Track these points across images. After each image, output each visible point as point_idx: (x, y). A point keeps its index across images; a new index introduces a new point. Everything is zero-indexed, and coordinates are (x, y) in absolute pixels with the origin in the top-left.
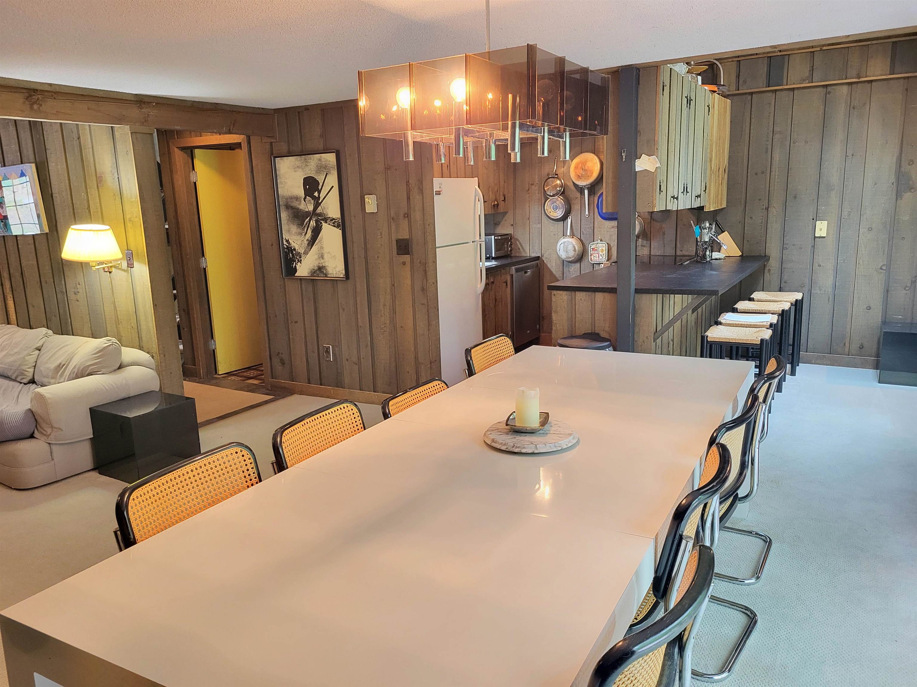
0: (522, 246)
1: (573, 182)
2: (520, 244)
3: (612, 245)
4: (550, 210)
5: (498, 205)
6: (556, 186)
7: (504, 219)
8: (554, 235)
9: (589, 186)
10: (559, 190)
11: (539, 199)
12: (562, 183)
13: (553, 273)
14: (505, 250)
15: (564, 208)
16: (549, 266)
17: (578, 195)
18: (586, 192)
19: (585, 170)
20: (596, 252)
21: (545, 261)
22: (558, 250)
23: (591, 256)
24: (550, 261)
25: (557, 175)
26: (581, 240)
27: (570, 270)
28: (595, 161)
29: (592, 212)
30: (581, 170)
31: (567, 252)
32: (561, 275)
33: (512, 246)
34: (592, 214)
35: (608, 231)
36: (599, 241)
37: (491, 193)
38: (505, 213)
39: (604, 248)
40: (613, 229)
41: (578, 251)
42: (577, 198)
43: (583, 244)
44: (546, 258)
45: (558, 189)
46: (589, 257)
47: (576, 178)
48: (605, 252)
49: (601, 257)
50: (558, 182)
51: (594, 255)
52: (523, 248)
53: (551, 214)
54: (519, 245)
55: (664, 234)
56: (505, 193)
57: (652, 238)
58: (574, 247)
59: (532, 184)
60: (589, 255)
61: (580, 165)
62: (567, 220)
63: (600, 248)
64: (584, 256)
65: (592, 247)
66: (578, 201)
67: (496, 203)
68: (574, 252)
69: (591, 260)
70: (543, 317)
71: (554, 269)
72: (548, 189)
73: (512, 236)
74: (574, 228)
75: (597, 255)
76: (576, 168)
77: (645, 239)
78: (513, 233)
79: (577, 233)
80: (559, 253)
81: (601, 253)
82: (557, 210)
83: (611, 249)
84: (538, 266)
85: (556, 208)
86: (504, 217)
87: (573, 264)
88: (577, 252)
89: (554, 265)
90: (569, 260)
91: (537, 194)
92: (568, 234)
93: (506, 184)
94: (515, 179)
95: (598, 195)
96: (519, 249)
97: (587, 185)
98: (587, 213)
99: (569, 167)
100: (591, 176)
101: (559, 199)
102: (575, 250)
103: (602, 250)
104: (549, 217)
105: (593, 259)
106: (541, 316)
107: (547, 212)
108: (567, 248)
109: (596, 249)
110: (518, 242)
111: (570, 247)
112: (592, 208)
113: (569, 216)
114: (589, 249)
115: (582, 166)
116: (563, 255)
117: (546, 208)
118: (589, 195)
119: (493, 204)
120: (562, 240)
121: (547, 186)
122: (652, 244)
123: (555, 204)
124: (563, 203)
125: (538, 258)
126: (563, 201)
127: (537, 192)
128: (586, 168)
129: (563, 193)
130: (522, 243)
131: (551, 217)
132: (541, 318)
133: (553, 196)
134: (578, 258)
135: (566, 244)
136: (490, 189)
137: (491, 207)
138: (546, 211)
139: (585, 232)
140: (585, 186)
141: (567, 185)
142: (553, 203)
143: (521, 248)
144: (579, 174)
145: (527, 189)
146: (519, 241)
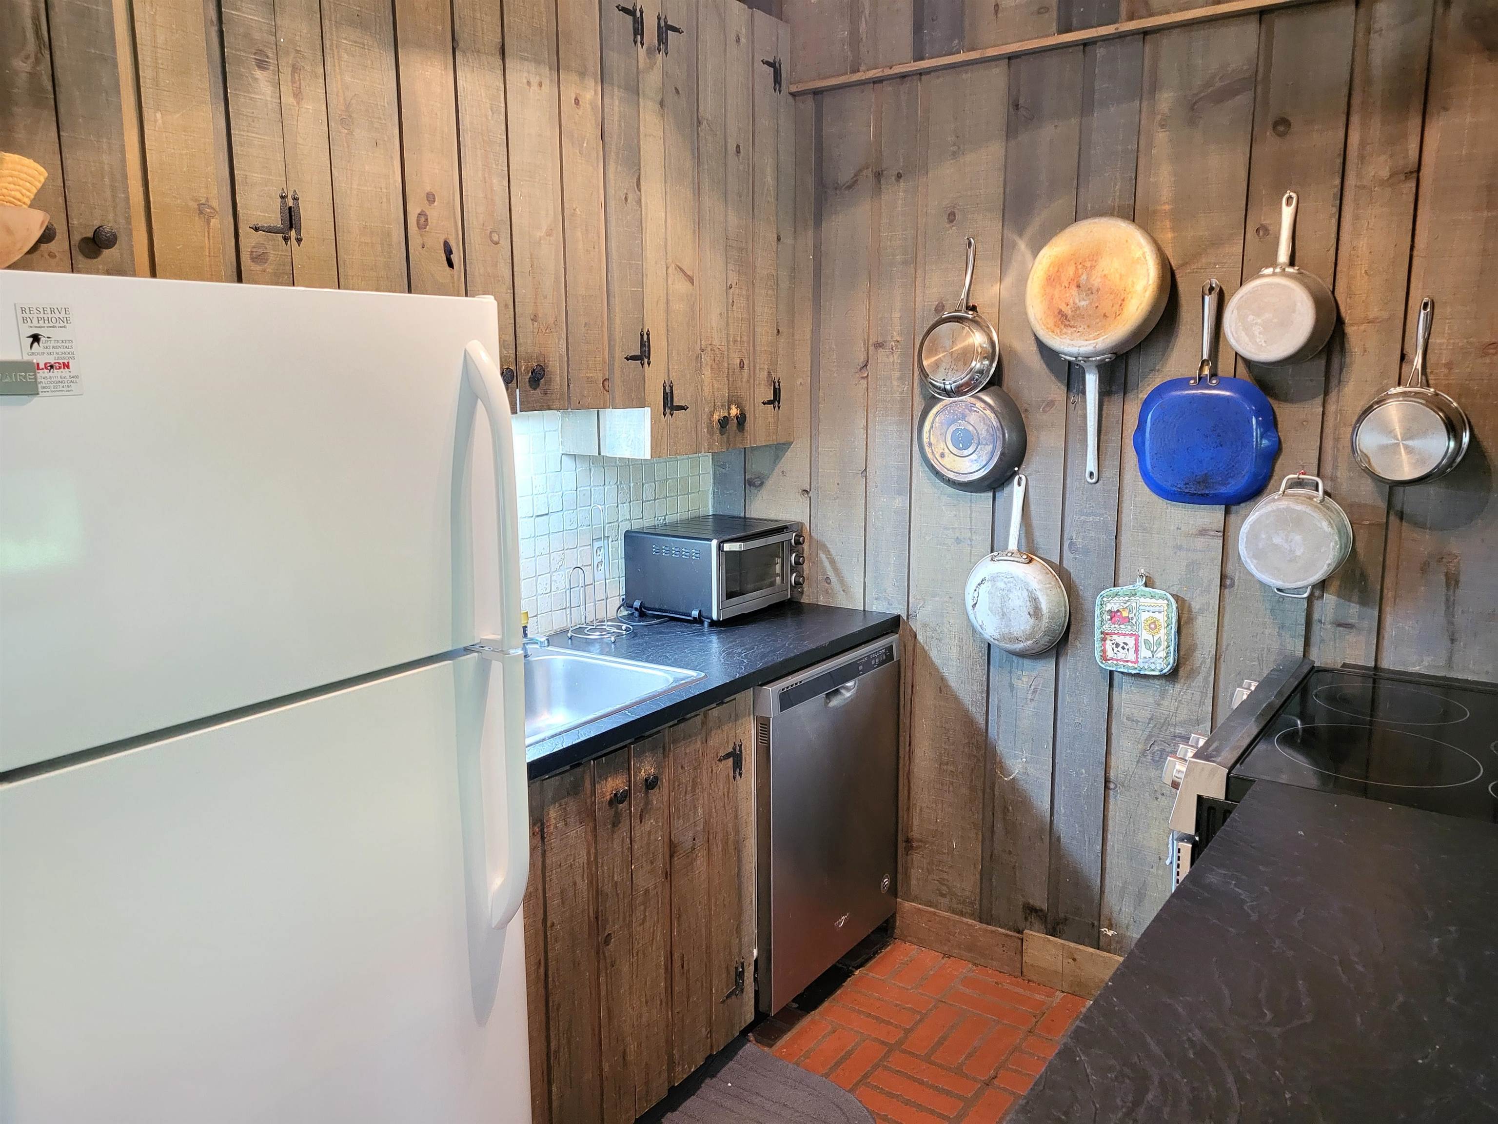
0: (836, 570)
1: (1037, 339)
2: (832, 562)
3: (1196, 606)
4: (940, 447)
5: (741, 420)
6: (966, 355)
7: (778, 470)
8: (958, 540)
9: (1107, 357)
10: (981, 372)
11: (902, 401)
12: (993, 344)
13: (948, 686)
14: (772, 584)
15: (999, 444)
16: (934, 654)
17: (1057, 391)
18: (1092, 381)
19: (1090, 291)
20: (1125, 628)
21: (919, 637)
22: (969, 603)
23: (1104, 640)
24: (939, 640)
25: (974, 308)
26: (1062, 573)
27: (1015, 681)
28: (1138, 254)
29: (1111, 464)
30: (1074, 291)
31: (1004, 614)
32: (981, 697)
33: (805, 566)
34: (1111, 473)
35: (1180, 548)
36: (1140, 583)
37: (707, 373)
38: (779, 449)
39: (1161, 618)
40: (1200, 542)
41: (1051, 618)
42: (1051, 404)
43: (1071, 589)
44: (925, 625)
45: (976, 365)
46: (1098, 645)
47: (1051, 322)
48: (1165, 635)
49: (1144, 653)
50: (978, 339)
51: (1120, 640)
52: (842, 581)
53: (947, 462)
54: (827, 564)
55: (1452, 581)
56: (781, 374)
57: (1389, 594)
58: (1035, 600)
59: (879, 345)
60: (1097, 635)
61: (1071, 271)
62: (1007, 490)
63: (1144, 616)
64: (1071, 637)
65: (1108, 607)
66: (1057, 415)
67: (734, 411)
68: (1032, 621)
69: (1104, 658)
70: (908, 841)
71: (954, 670)
72: (937, 365)
73: (806, 534)
74: (1036, 522)
75: (1131, 642)
76: (1052, 280)
77: (1355, 598)
78: (806, 522)
79: (1049, 546)
80: (972, 617)
81: (1145, 635)
82: (971, 450)
83: (1190, 620)
84: (890, 657)
85: (963, 441)
86: (777, 458)
87: (1027, 662)
88: (1045, 621)
89: (954, 653)
90: (1009, 646)
91: (895, 383)
92: (1013, 545)
93: (782, 340)
94: (817, 324)
95: (1144, 396)
96: (828, 580)
97: (1097, 354)
98: (1091, 465)
99: (1022, 280)
100: (1117, 315)
101: (979, 404)
102: (1036, 613)
103: (1153, 626)
104: (937, 473)
105: (1110, 654)
106: (900, 838)
107: (930, 456)
108: (1004, 599)
109: (1125, 614)
110: (823, 556)
111: (1018, 602)
112: (1113, 444)
113: (1015, 473)
114: (1097, 612)
115: (1077, 275)
116: (990, 629)
117: (925, 440)
118: (1105, 393)
119: (716, 417)
120: (987, 568)
121: (933, 351)
122: (1388, 619)
123: (962, 424)
124: (995, 423)
125: (893, 624)
126: (992, 416)
127: (897, 374)
128: (1096, 282)
129: (996, 381)
130: (837, 558)
131: (944, 472)
132: (901, 845)
133: (958, 391)
134: (1050, 641)
135: (1001, 585)
136: (706, 359)
137: (711, 432)
138: (928, 450)
139: (1079, 542)
140: (1087, 358)
141: (1012, 352)
142: (954, 421)
143: (833, 578)
144: (1064, 308)
145: (862, 358)
146: (828, 552)
